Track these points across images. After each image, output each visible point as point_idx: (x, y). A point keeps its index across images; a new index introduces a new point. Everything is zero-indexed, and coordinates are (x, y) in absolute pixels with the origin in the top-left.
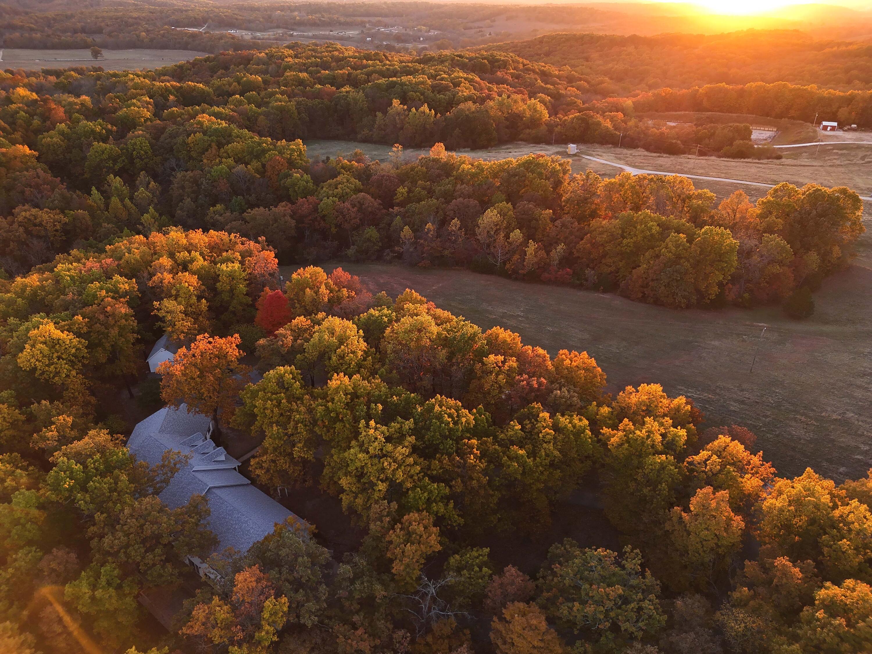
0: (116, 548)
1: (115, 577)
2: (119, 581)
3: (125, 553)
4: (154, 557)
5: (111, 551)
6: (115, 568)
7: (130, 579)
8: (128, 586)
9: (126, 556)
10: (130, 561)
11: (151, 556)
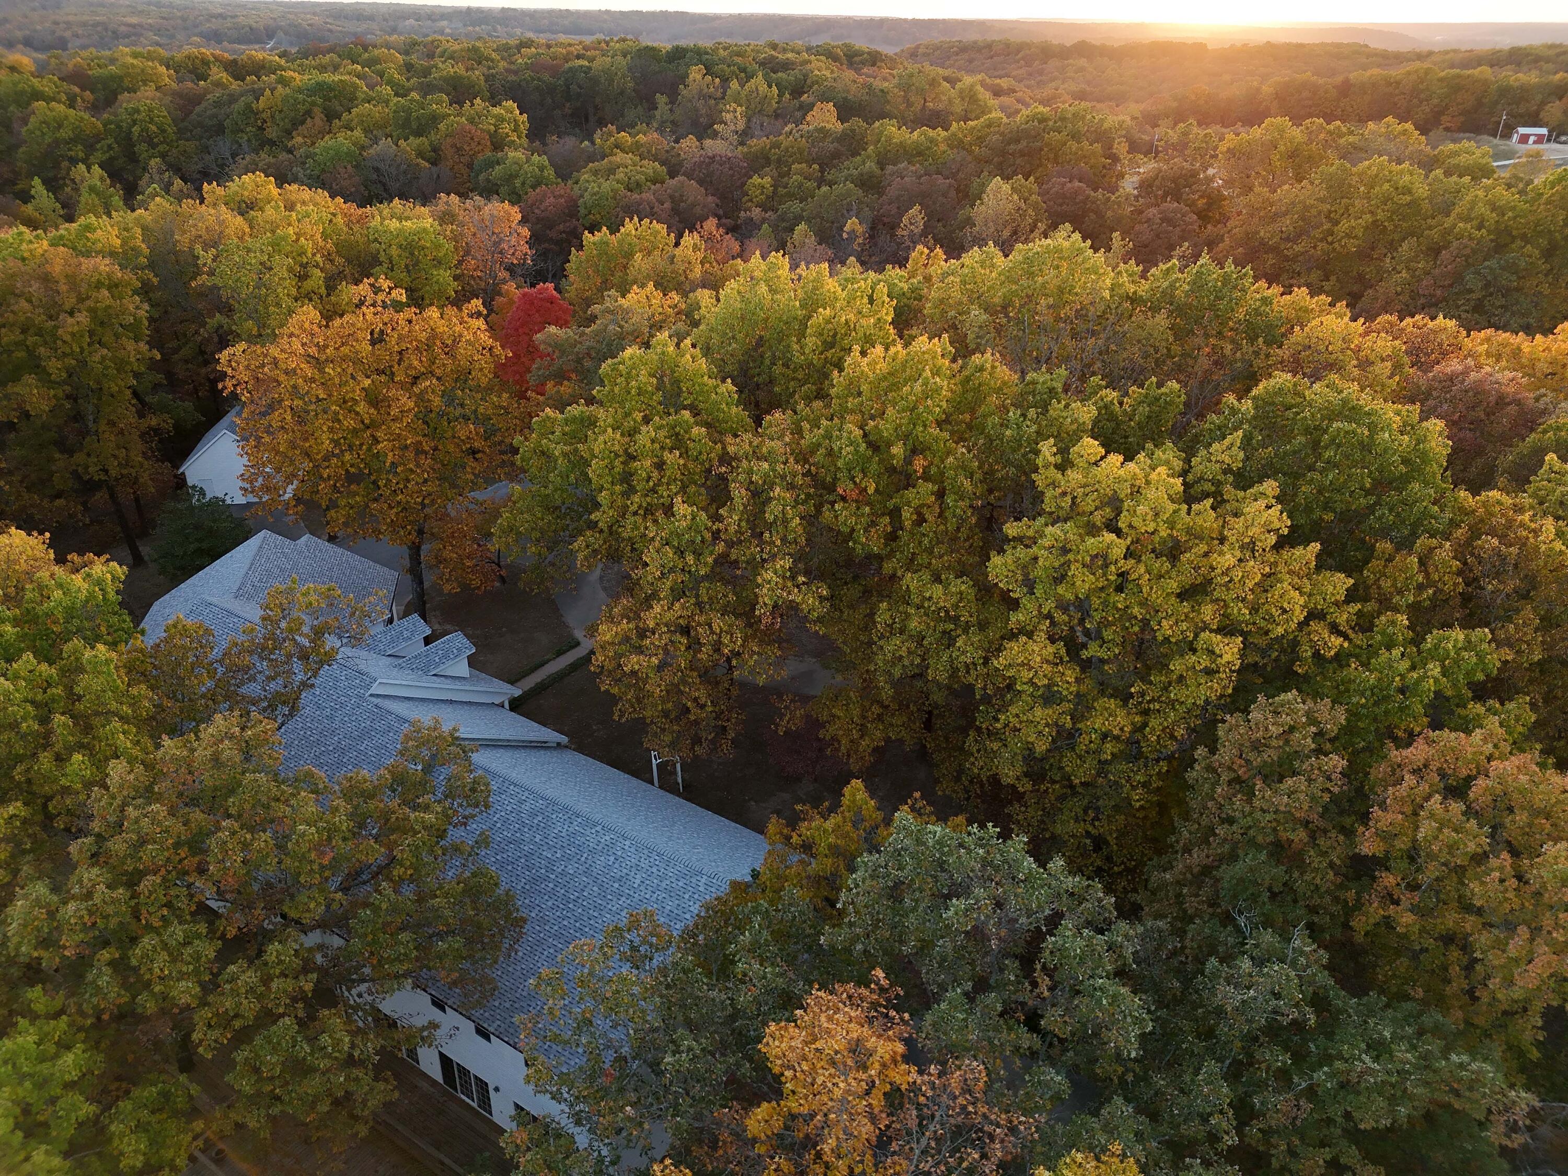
0: (70, 945)
1: (69, 1086)
2: (87, 1109)
3: (120, 966)
4: (266, 981)
5: (49, 959)
6: (65, 1046)
7: (149, 1092)
8: (141, 1127)
9: (125, 985)
10: (148, 1004)
11: (250, 977)
